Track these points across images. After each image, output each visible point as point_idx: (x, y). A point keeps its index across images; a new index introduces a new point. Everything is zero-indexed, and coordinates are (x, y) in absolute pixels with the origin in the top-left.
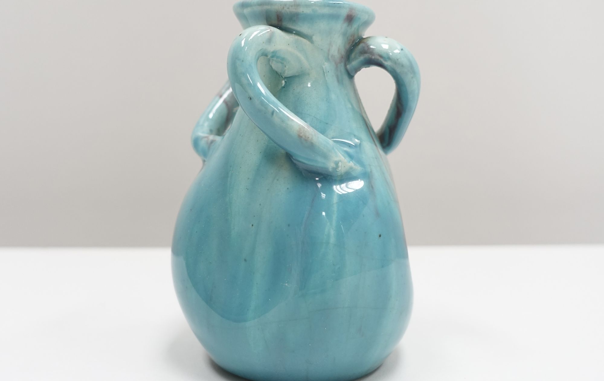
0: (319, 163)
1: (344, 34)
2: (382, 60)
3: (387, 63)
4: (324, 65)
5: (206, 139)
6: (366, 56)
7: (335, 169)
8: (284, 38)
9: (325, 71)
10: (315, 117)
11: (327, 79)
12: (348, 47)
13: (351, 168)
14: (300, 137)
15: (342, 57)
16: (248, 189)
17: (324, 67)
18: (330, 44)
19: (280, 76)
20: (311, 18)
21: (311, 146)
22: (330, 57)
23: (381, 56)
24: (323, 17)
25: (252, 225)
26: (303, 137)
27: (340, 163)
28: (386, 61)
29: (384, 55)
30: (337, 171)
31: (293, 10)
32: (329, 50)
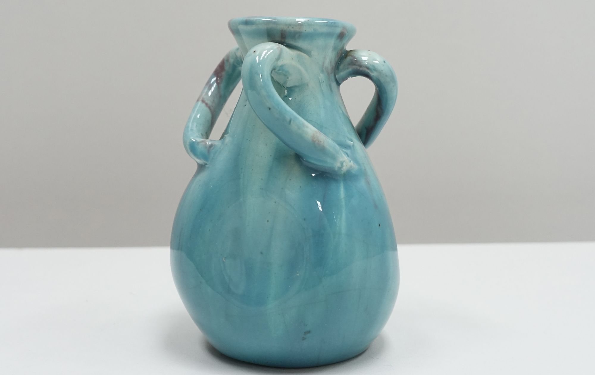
0: (328, 163)
1: (335, 48)
2: (369, 71)
3: (373, 74)
4: (320, 76)
5: (203, 143)
6: (355, 67)
7: (340, 168)
8: (289, 53)
9: (320, 81)
10: (316, 123)
11: (322, 88)
12: (337, 59)
13: (351, 167)
14: (313, 141)
15: (333, 69)
16: (262, 189)
17: (320, 77)
18: (325, 58)
19: (283, 87)
20: (311, 36)
21: (323, 150)
22: (324, 69)
23: (368, 68)
24: (321, 35)
25: (268, 221)
26: (317, 142)
27: (344, 163)
28: (372, 72)
29: (371, 67)
30: (341, 170)
31: (297, 29)
32: (323, 63)
